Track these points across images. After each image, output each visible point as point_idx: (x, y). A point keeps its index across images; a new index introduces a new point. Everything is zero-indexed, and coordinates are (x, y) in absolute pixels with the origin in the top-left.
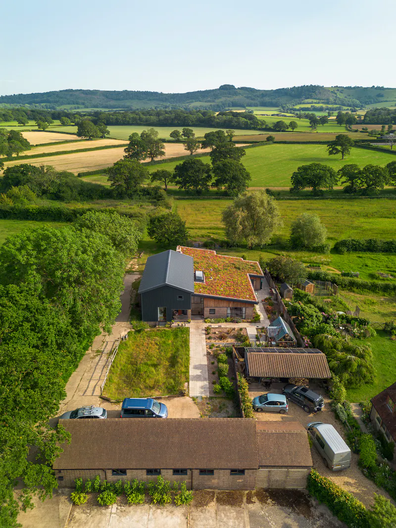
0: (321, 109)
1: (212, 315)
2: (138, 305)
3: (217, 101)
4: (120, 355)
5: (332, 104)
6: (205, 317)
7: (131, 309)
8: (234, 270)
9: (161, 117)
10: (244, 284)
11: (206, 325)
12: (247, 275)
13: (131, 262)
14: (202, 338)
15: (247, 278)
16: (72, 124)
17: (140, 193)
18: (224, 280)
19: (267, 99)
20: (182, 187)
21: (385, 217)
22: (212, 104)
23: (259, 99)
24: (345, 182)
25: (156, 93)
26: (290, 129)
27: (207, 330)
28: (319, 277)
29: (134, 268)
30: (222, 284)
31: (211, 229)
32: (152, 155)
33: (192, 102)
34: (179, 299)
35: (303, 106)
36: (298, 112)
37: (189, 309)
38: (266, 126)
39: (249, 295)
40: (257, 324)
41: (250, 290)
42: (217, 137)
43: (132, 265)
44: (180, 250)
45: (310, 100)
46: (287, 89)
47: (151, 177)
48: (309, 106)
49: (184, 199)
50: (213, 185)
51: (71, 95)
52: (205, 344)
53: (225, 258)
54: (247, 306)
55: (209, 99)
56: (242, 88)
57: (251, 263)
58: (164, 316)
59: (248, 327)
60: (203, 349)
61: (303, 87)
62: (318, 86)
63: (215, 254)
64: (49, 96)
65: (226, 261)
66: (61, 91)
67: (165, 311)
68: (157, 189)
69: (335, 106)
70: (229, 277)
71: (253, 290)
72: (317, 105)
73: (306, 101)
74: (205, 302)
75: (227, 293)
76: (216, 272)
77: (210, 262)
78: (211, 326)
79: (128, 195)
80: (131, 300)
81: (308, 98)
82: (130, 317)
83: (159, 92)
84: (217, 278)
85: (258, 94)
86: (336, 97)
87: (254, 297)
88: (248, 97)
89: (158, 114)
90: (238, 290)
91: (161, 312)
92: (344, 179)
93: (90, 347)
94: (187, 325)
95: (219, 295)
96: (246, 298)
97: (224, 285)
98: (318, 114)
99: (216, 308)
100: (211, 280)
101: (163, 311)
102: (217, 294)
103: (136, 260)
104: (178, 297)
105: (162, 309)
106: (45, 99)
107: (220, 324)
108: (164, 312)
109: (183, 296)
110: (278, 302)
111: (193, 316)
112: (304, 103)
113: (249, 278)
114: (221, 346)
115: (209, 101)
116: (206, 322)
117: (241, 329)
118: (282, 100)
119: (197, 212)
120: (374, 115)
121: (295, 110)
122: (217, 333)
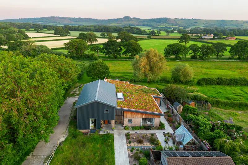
0: (170, 28)
1: (130, 124)
2: (75, 118)
3: (122, 23)
4: (56, 159)
5: (174, 26)
6: (125, 126)
7: (70, 121)
8: (143, 93)
9: (96, 28)
10: (151, 102)
11: (126, 132)
12: (151, 96)
13: (75, 90)
14: (123, 142)
15: (152, 98)
16: (52, 30)
17: (83, 57)
18: (137, 99)
19: (145, 23)
20: (107, 55)
21: (217, 69)
22: (121, 24)
23: (142, 23)
24: (191, 53)
25: (94, 19)
26: (157, 35)
27: (128, 136)
28: (196, 98)
29: (76, 93)
30: (136, 102)
31: (123, 73)
32: (91, 42)
33: (111, 23)
34: (105, 112)
35: (162, 26)
36: (160, 29)
37: (113, 120)
38: (146, 33)
39: (156, 109)
40: (163, 131)
41: (156, 106)
42: (124, 34)
43: (74, 92)
44: (106, 80)
45: (165, 24)
46: (154, 19)
47: (90, 49)
48: (164, 26)
49: (108, 60)
50: (123, 54)
51: (54, 19)
52: (126, 147)
53: (135, 86)
54: (155, 117)
55: (119, 22)
56: (134, 18)
57: (152, 89)
58: (95, 125)
59: (157, 133)
60: (125, 153)
61: (161, 18)
62: (168, 18)
63: (129, 84)
64: (43, 19)
65: (136, 88)
66: (48, 17)
67: (95, 121)
68: (92, 54)
69: (176, 27)
70: (140, 97)
71: (158, 106)
72: (168, 26)
73: (163, 24)
74: (125, 114)
75: (141, 107)
76: (131, 94)
77: (126, 87)
78: (130, 132)
79: (77, 57)
80: (71, 113)
81: (164, 23)
82: (69, 126)
83: (96, 19)
84: (132, 97)
85: (141, 21)
86: (176, 23)
87: (160, 110)
88: (136, 22)
89: (95, 27)
90: (148, 105)
91: (92, 122)
92: (191, 51)
93: (32, 152)
94: (112, 132)
95: (135, 109)
96: (155, 111)
97: (137, 102)
98: (169, 30)
99: (133, 119)
100: (128, 99)
101: (94, 121)
102: (133, 109)
103: (78, 89)
104: (105, 110)
105: (93, 119)
106: (41, 20)
107: (136, 131)
108: (95, 123)
109: (109, 110)
110: (174, 114)
111: (115, 125)
112: (162, 25)
113: (153, 98)
114: (139, 149)
115: (119, 23)
116: (126, 130)
117: (152, 135)
118: (152, 23)
119: (115, 66)
120: (194, 30)
121: (158, 28)
122: (135, 138)
